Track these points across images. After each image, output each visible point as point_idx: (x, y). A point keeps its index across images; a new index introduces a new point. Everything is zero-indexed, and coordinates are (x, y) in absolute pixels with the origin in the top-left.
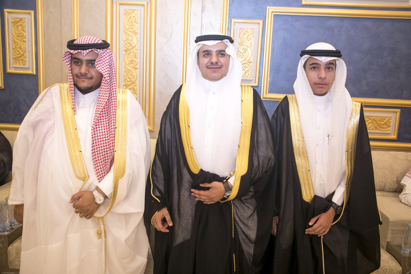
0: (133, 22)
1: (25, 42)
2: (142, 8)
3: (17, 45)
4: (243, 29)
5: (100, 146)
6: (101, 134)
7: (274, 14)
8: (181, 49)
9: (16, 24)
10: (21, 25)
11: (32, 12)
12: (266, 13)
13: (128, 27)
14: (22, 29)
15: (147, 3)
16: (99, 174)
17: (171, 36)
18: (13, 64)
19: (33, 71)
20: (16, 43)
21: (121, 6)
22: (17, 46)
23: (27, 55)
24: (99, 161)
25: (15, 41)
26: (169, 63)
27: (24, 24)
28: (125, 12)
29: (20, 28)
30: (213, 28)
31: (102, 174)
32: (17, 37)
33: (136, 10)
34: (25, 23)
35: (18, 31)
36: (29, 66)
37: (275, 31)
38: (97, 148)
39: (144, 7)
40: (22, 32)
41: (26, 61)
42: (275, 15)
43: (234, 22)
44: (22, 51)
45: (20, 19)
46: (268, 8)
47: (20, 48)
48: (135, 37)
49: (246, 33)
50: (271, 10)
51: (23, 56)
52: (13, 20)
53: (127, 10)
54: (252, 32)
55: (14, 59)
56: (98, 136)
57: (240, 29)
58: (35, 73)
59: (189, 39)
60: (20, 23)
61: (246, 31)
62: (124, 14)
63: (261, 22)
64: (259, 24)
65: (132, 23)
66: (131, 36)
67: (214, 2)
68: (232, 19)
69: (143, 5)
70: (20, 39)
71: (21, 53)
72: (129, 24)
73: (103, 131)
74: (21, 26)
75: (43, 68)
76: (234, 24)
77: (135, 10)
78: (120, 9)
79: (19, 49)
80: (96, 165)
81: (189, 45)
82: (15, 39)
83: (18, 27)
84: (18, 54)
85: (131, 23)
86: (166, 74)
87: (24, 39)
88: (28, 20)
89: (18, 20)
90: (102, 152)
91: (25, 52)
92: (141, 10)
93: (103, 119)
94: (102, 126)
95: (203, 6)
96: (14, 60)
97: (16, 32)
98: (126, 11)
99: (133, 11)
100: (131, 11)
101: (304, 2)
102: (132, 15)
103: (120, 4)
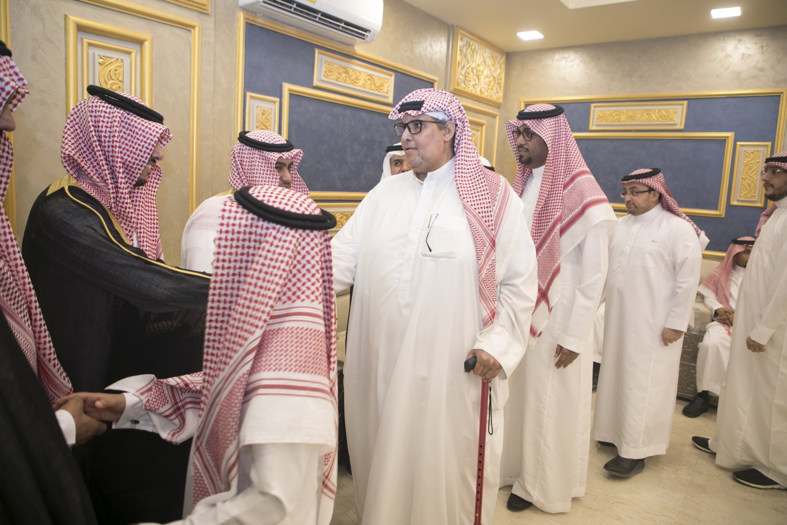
2: (127, 58)
7: (290, 92)
12: (282, 90)
15: (136, 52)
21: (90, 47)
28: (99, 59)
39: (131, 57)
42: (291, 94)
43: (249, 96)
46: (284, 84)
49: (264, 113)
50: (287, 87)
53: (103, 56)
57: (258, 107)
62: (99, 63)
63: (278, 100)
65: (112, 79)
68: (247, 92)
72: (107, 81)
76: (249, 100)
77: (118, 59)
78: (88, 52)
98: (102, 58)
99: (114, 60)
100: (111, 60)
101: (315, 83)
102: (112, 67)
103: (90, 45)
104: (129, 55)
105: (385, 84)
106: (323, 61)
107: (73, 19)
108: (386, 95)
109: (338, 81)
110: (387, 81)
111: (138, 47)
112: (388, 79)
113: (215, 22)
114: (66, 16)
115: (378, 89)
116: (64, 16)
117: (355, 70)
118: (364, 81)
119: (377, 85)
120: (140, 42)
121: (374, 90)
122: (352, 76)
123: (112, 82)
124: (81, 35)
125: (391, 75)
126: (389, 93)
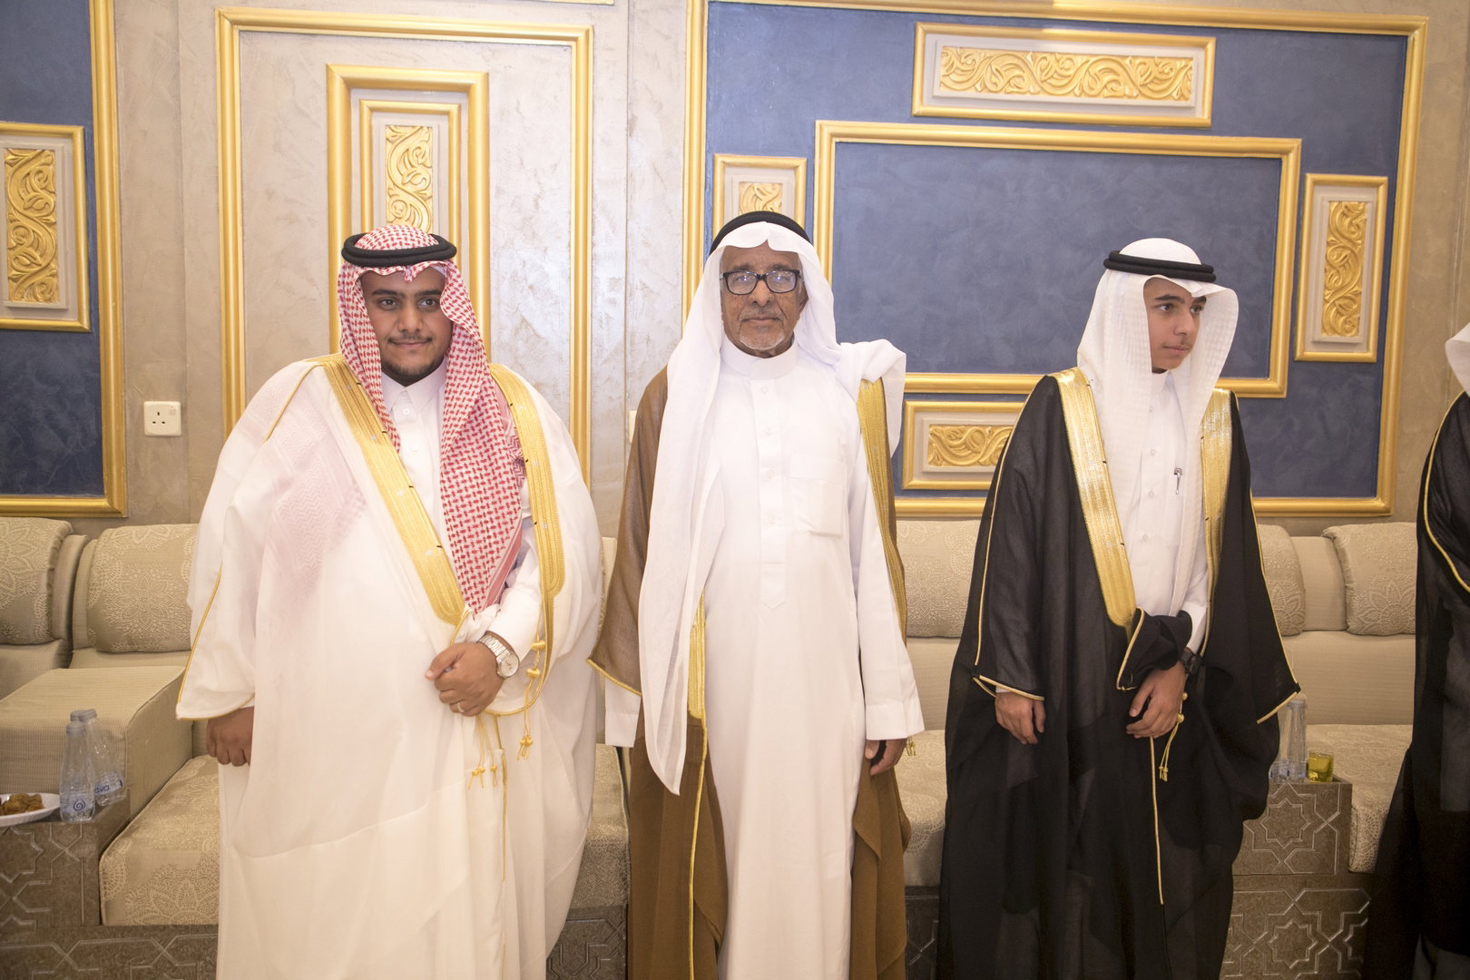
0: (414, 163)
1: (52, 224)
2: (443, 123)
3: (23, 237)
4: (749, 184)
5: (470, 515)
6: (468, 484)
7: (838, 140)
8: (569, 246)
9: (20, 167)
10: (40, 172)
11: (78, 132)
12: (814, 138)
13: (398, 180)
14: (44, 186)
15: (460, 107)
16: (469, 592)
17: (537, 205)
18: (10, 299)
19: (80, 319)
20: (21, 231)
21: (375, 114)
22: (24, 240)
23: (59, 266)
24: (469, 556)
25: (17, 223)
26: (531, 287)
27: (51, 167)
28: (389, 131)
29: (34, 181)
30: (662, 181)
31: (477, 593)
32: (25, 209)
33: (425, 129)
34: (54, 166)
35: (30, 190)
36: (67, 303)
37: (841, 189)
38: (461, 522)
39: (450, 120)
40: (43, 193)
41: (57, 288)
42: (840, 142)
43: (724, 162)
44: (41, 256)
45: (34, 153)
46: (818, 122)
47: (36, 245)
48: (423, 210)
49: (761, 197)
50: (827, 130)
51: (47, 272)
52: (11, 157)
53: (395, 126)
54: (775, 193)
55: (15, 280)
56: (460, 491)
57: (742, 183)
58: (86, 325)
59: (592, 215)
60: (34, 166)
61: (758, 189)
62: (387, 139)
63: (801, 162)
64: (795, 168)
65: (413, 166)
66: (409, 207)
67: (661, 106)
68: (716, 155)
69: (447, 113)
70: (37, 217)
71: (40, 260)
72: (404, 171)
73: (472, 475)
74: (41, 175)
75: (115, 308)
76: (724, 171)
77: (422, 127)
78: (373, 122)
79: (31, 250)
80: (463, 570)
81: (593, 234)
82: (17, 216)
83: (28, 178)
84: (27, 266)
85: (409, 166)
86: (524, 320)
87: (52, 219)
88: (63, 156)
89: (31, 155)
90: (477, 533)
91: (55, 256)
92: (439, 127)
93: (464, 444)
94: (467, 462)
95: (630, 117)
96: (15, 284)
97: (22, 194)
98: (393, 131)
99: (415, 130)
100: (409, 131)
101: (918, 108)
102: (412, 143)
103: (372, 110)
104: (446, 117)
105: (1172, 74)
106: (940, 50)
107: (341, 72)
108: (1182, 103)
109: (990, 91)
110: (1179, 64)
111: (460, 98)
112: (1191, 59)
113: (630, 17)
114: (327, 66)
115: (1144, 90)
116: (325, 68)
117: (1052, 53)
118: (1088, 78)
119: (1140, 80)
120: (465, 90)
121: (1130, 97)
122: (1042, 71)
123: (413, 169)
124: (356, 95)
125: (1203, 46)
126: (1192, 96)
